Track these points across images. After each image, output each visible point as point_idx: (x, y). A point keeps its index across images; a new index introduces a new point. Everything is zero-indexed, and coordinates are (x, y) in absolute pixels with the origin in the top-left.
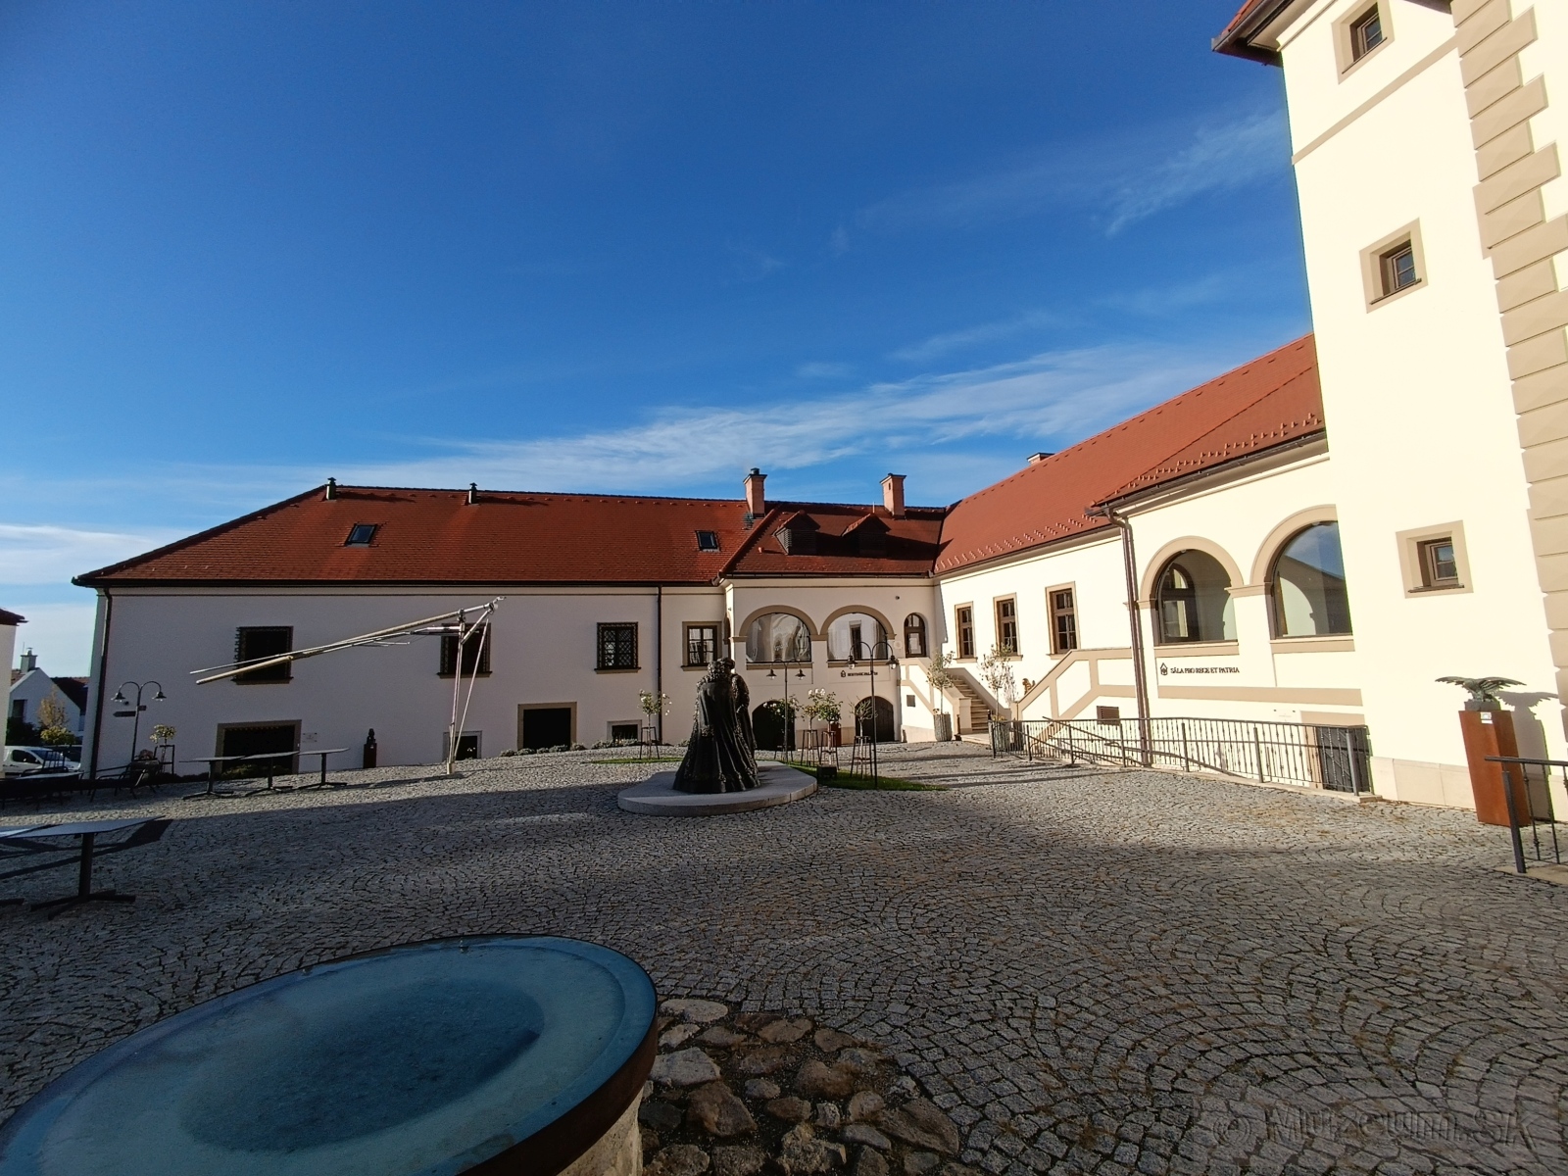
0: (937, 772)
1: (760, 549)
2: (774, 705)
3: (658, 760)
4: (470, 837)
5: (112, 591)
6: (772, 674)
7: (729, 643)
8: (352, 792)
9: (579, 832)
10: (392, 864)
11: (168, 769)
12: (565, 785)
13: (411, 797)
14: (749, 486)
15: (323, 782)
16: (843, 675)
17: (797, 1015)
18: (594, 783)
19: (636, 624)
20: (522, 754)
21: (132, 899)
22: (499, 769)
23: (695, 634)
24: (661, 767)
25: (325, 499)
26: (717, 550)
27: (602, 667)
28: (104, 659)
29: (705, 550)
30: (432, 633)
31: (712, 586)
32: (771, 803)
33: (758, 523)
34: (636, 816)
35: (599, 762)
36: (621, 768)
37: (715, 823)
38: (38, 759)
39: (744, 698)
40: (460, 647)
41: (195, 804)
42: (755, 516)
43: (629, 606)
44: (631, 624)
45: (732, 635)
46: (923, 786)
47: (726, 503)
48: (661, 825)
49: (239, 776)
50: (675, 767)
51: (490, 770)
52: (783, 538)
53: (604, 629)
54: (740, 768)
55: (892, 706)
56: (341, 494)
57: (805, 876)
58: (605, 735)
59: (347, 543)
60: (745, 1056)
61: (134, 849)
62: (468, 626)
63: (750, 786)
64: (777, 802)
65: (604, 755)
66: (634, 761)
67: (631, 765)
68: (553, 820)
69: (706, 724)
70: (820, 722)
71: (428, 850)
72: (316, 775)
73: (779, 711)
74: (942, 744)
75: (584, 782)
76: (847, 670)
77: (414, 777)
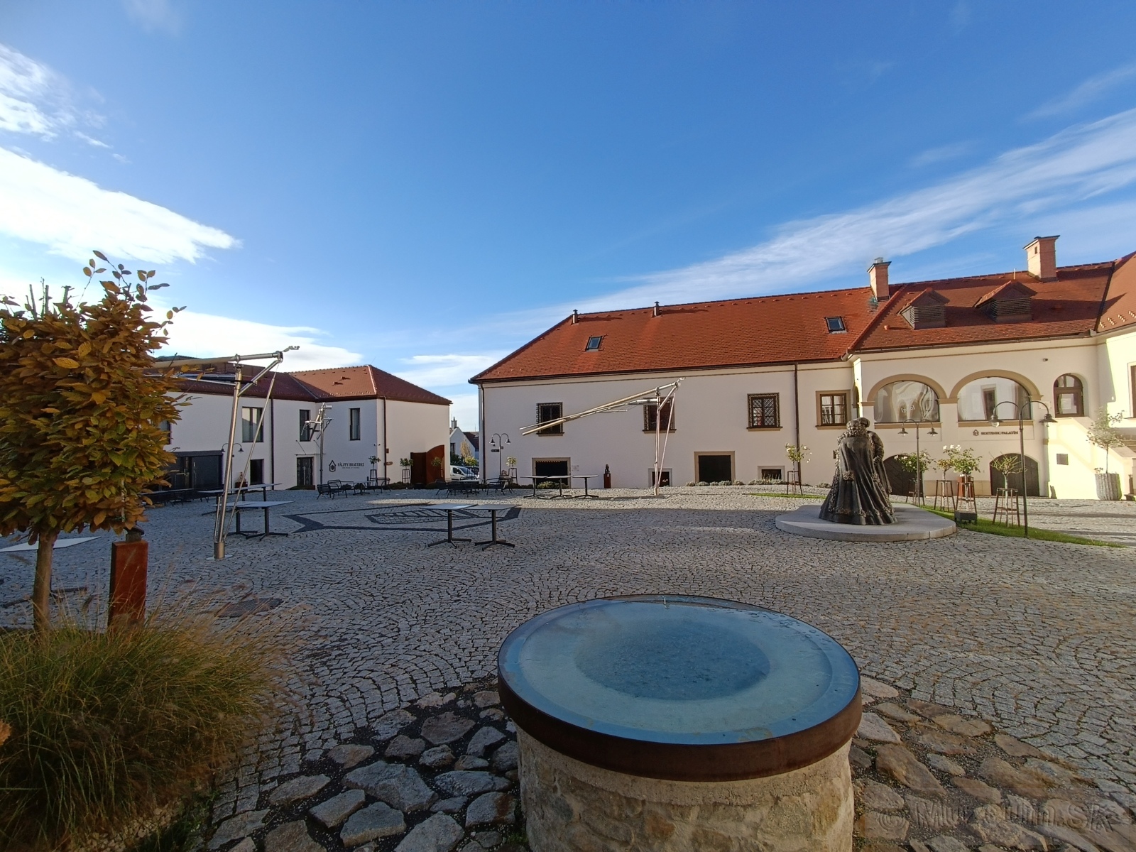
0: (1102, 529)
1: (885, 327)
2: (905, 458)
3: (802, 496)
4: (676, 536)
5: (484, 386)
6: (904, 432)
7: (857, 407)
8: (602, 502)
9: (750, 541)
10: (632, 547)
11: (515, 481)
12: (733, 508)
13: (636, 507)
14: (873, 275)
15: (587, 495)
16: (975, 433)
17: (972, 716)
18: (755, 509)
19: (778, 394)
20: (700, 485)
21: (513, 546)
22: (687, 494)
23: (826, 401)
24: (806, 502)
25: (572, 323)
26: (845, 332)
27: (752, 427)
28: (484, 422)
29: (834, 332)
30: (640, 404)
31: (842, 361)
32: (910, 538)
33: (882, 305)
34: (791, 535)
35: (754, 494)
36: (772, 500)
37: (859, 547)
38: (462, 472)
39: (878, 451)
40: (658, 412)
41: (529, 500)
42: (880, 299)
43: (772, 380)
44: (773, 394)
45: (861, 400)
46: (1090, 541)
47: (851, 292)
48: (813, 544)
49: (545, 488)
50: (820, 502)
51: (681, 495)
52: (909, 316)
53: (753, 399)
54: (879, 506)
55: (1037, 464)
56: (580, 319)
57: (958, 602)
58: (757, 476)
59: (587, 349)
60: (923, 733)
61: (509, 521)
62: (662, 399)
63: (888, 521)
64: (916, 537)
65: (759, 490)
66: (782, 495)
67: (781, 498)
68: (730, 531)
69: (847, 470)
70: (956, 474)
71: (652, 541)
72: (581, 490)
73: (910, 463)
74: (1107, 502)
75: (746, 507)
76: (981, 429)
77: (635, 496)
